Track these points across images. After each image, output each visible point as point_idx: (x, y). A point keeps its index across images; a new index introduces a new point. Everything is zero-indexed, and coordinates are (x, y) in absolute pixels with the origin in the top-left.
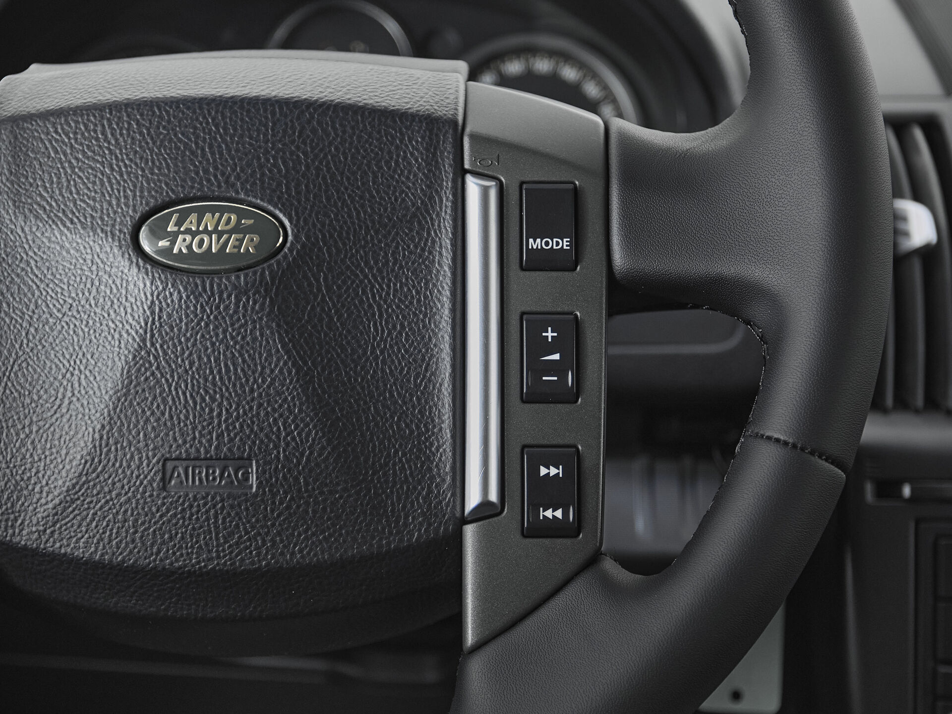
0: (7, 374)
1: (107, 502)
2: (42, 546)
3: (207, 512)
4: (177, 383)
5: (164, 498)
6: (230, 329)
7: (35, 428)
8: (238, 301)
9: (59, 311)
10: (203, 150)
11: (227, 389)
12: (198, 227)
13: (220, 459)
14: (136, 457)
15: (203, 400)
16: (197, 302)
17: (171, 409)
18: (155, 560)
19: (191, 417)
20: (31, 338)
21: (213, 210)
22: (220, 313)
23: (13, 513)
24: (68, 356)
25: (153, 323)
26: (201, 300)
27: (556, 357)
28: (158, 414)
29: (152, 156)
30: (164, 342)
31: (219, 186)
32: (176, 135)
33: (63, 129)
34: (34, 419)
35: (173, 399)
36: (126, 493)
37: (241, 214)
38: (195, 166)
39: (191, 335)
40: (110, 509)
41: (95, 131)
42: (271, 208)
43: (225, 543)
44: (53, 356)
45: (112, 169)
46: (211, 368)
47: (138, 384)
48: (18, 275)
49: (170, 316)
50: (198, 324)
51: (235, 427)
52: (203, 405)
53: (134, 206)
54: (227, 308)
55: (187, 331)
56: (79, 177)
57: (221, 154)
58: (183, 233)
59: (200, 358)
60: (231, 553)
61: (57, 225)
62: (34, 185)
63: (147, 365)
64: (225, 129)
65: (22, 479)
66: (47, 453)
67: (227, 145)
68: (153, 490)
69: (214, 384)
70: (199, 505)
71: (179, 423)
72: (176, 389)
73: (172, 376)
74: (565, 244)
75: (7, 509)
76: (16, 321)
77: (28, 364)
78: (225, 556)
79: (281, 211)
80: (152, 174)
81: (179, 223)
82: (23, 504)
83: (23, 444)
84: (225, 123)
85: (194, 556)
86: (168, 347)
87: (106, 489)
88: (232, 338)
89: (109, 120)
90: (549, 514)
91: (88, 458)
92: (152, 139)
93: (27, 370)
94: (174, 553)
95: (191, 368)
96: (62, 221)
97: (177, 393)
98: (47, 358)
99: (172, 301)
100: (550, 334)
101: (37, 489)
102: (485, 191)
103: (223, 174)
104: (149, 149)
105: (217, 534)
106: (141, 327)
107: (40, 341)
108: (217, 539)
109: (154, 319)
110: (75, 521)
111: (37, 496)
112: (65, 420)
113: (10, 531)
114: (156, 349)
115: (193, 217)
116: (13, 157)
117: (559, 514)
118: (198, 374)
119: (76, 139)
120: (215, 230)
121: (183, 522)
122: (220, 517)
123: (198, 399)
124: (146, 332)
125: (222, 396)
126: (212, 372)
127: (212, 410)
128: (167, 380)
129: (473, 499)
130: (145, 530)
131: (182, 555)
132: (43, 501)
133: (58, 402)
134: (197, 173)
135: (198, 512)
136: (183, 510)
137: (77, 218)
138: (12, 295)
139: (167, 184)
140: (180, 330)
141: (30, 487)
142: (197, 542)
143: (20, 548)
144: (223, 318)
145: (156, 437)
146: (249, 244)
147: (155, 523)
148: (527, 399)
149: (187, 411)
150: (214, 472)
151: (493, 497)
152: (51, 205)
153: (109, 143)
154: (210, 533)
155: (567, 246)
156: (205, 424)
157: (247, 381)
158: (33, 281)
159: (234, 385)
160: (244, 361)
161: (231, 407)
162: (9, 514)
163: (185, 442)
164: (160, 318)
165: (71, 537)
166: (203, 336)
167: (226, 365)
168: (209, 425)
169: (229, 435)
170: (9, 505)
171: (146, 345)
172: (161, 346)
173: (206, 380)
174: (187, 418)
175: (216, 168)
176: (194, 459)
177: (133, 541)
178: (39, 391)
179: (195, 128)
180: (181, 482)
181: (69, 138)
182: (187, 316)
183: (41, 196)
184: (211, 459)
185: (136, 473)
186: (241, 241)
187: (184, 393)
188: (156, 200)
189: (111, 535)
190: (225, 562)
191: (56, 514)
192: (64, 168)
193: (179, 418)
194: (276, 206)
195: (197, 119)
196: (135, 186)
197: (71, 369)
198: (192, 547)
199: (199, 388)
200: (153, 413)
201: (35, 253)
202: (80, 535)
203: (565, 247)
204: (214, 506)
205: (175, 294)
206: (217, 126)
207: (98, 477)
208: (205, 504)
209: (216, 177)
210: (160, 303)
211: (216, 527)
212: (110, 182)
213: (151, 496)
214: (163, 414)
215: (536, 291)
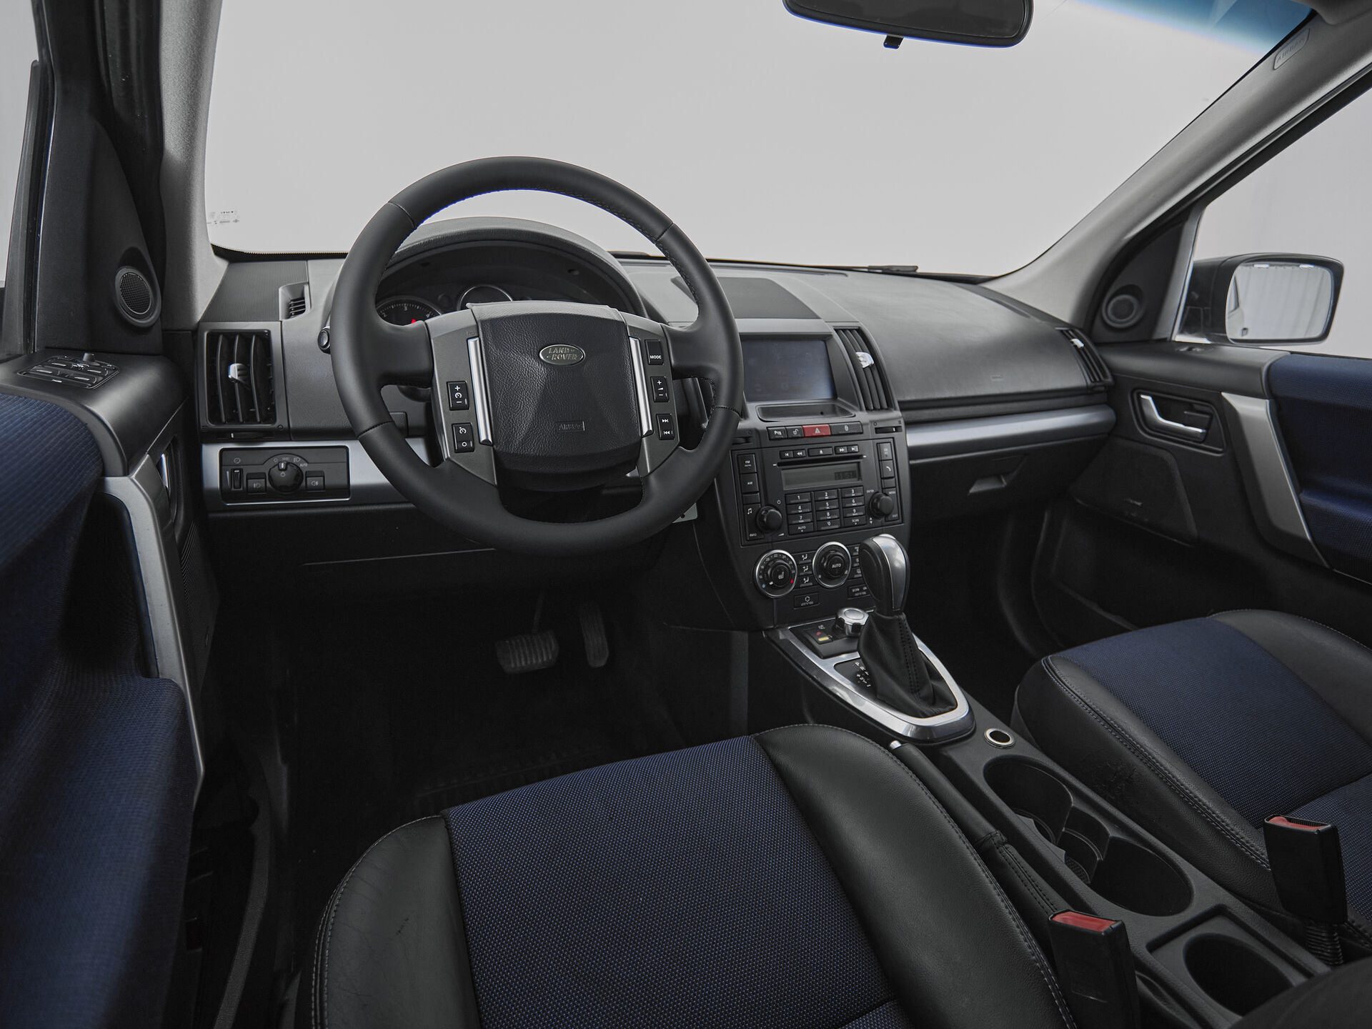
1: (539, 436)
3: (571, 437)
5: (558, 434)
7: (512, 416)
9: (516, 378)
10: (554, 329)
12: (558, 352)
13: (573, 421)
14: (548, 422)
18: (556, 454)
19: (563, 409)
20: (507, 387)
21: (561, 347)
22: (568, 378)
24: (521, 392)
26: (562, 374)
27: (662, 389)
29: (538, 330)
31: (561, 340)
33: (507, 323)
34: (512, 413)
36: (545, 433)
37: (570, 348)
38: (553, 333)
39: (560, 385)
40: (540, 438)
41: (519, 324)
42: (578, 347)
43: (577, 447)
45: (527, 335)
47: (546, 400)
48: (500, 368)
49: (554, 377)
53: (537, 346)
54: (570, 376)
56: (516, 337)
58: (555, 353)
59: (563, 391)
61: (512, 351)
62: (501, 339)
63: (548, 394)
68: (554, 432)
70: (568, 436)
74: (660, 357)
76: (502, 382)
77: (508, 395)
79: (581, 348)
81: (552, 351)
83: (509, 421)
84: (559, 321)
85: (568, 451)
86: (554, 388)
87: (538, 432)
89: (522, 320)
90: (666, 433)
91: (531, 423)
94: (562, 451)
97: (558, 402)
98: (514, 393)
100: (659, 383)
102: (636, 342)
103: (562, 336)
105: (575, 444)
106: (544, 382)
107: (511, 388)
108: (575, 446)
109: (547, 381)
110: (529, 444)
112: (522, 412)
113: (508, 449)
114: (550, 389)
115: (556, 349)
117: (669, 433)
119: (513, 325)
120: (563, 353)
121: (564, 442)
122: (575, 439)
128: (555, 398)
129: (645, 430)
130: (553, 444)
131: (564, 451)
132: (518, 438)
133: (519, 407)
134: (553, 336)
135: (568, 438)
136: (564, 437)
137: (519, 350)
138: (499, 374)
139: (545, 339)
140: (557, 383)
142: (568, 447)
143: (511, 454)
145: (553, 415)
146: (575, 357)
147: (555, 442)
148: (656, 401)
149: (562, 407)
150: (572, 425)
151: (651, 429)
152: (508, 346)
153: (524, 327)
154: (572, 444)
158: (506, 369)
162: (507, 443)
163: (562, 417)
165: (528, 449)
166: (564, 385)
170: (507, 440)
175: (559, 334)
176: (565, 422)
177: (549, 448)
178: (512, 404)
180: (563, 429)
181: (510, 325)
182: (557, 379)
184: (571, 421)
185: (548, 427)
186: (572, 356)
188: (543, 344)
189: (541, 447)
190: (577, 453)
191: (522, 442)
192: (511, 335)
193: (560, 409)
195: (550, 320)
196: (535, 340)
197: (523, 396)
198: (567, 449)
201: (505, 360)
202: (531, 448)
204: (573, 435)
205: (553, 373)
206: (557, 322)
207: (536, 428)
208: (570, 435)
209: (560, 337)
210: (550, 375)
211: (574, 442)
212: (526, 338)
214: (555, 408)
215: (656, 371)
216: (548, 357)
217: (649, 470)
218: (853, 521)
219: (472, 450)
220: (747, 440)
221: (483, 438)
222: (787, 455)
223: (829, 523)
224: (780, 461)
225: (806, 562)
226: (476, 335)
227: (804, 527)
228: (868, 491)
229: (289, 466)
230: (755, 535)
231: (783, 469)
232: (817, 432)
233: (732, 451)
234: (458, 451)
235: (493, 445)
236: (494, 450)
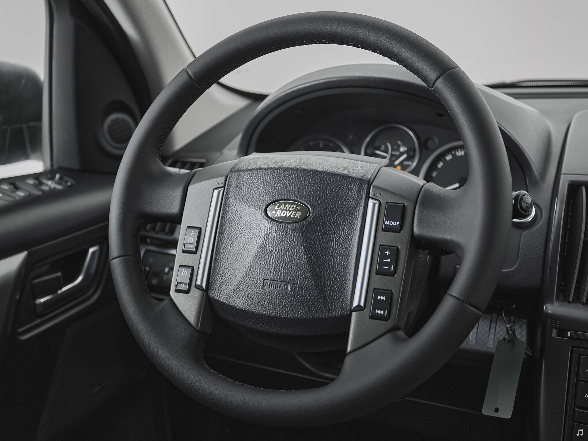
0: (225, 248)
1: (246, 291)
2: (226, 302)
3: (274, 297)
4: (271, 256)
5: (262, 291)
6: (289, 241)
7: (230, 266)
8: (292, 232)
9: (242, 230)
10: (290, 184)
11: (285, 260)
12: (284, 208)
13: (280, 281)
14: (256, 278)
15: (278, 262)
16: (280, 232)
17: (268, 264)
18: (257, 311)
19: (274, 267)
20: (233, 238)
21: (289, 203)
22: (286, 235)
23: (220, 291)
24: (242, 245)
25: (267, 237)
26: (281, 231)
27: (389, 260)
28: (264, 265)
29: (275, 185)
30: (269, 243)
31: (292, 196)
32: (283, 179)
33: (252, 175)
34: (230, 263)
35: (269, 261)
36: (252, 289)
37: (297, 205)
38: (287, 189)
39: (277, 242)
40: (247, 293)
41: (260, 177)
42: (306, 204)
43: (278, 308)
44: (238, 244)
45: (263, 188)
46: (281, 252)
47: (260, 255)
48: (232, 219)
49: (272, 235)
50: (280, 238)
51: (286, 272)
52: (278, 264)
53: (267, 200)
54: (289, 234)
55: (276, 240)
56: (254, 190)
57: (295, 186)
58: (279, 210)
59: (279, 249)
60: (280, 311)
61: (245, 204)
62: (241, 192)
63: (263, 250)
64: (297, 178)
65: (224, 281)
66: (232, 274)
67: (297, 184)
68: (260, 288)
69: (282, 258)
70: (272, 295)
71: (270, 268)
72: (270, 258)
73: (270, 254)
74: (397, 224)
75: (218, 289)
76: (230, 232)
77: (231, 246)
78: (278, 312)
79: (309, 205)
80: (274, 191)
81: (279, 207)
82: (223, 288)
83: (226, 270)
84: (298, 177)
85: (269, 311)
86: (270, 245)
87: (247, 287)
88: (289, 244)
89: (265, 173)
90: (379, 312)
91: (243, 276)
92: (276, 180)
93: (230, 248)
94: (263, 309)
95: (276, 252)
96: (246, 203)
97: (271, 259)
98: (236, 244)
99: (273, 230)
100: (388, 253)
101: (228, 284)
102: (374, 204)
103: (294, 192)
104: (274, 183)
105: (276, 305)
106: (263, 238)
107: (235, 239)
108: (276, 306)
109: (267, 235)
110: (236, 295)
111: (227, 286)
112: (238, 264)
113: (218, 296)
114: (266, 245)
115: (283, 205)
116: (237, 182)
117: (382, 312)
118: (278, 254)
119: (255, 179)
120: (289, 210)
121: (267, 300)
122: (278, 299)
123: (276, 262)
124: (264, 239)
125: (283, 261)
126: (281, 254)
127: (280, 266)
128: (268, 255)
129: (355, 304)
130: (256, 301)
131: (265, 310)
132: (229, 288)
133: (237, 258)
134: (287, 192)
135: (272, 297)
136: (267, 296)
137: (251, 202)
138: (230, 224)
139: (277, 194)
140: (274, 240)
141: (226, 284)
142: (270, 306)
143: (220, 302)
144: (287, 237)
145: (263, 272)
146: (298, 215)
147: (259, 299)
148: (377, 273)
149: (273, 265)
150: (278, 285)
151: (362, 304)
152: (244, 198)
153: (264, 180)
154: (274, 304)
155: (398, 224)
156: (277, 270)
157: (292, 257)
158: (236, 221)
159: (288, 259)
160: (291, 251)
161: (286, 265)
162: (219, 291)
163: (271, 275)
164: (269, 235)
165: (235, 300)
166: (280, 242)
167: (286, 252)
168: (279, 270)
169: (284, 274)
170: (219, 288)
171: (264, 243)
172: (268, 244)
173: (280, 256)
174: (272, 267)
175: (293, 191)
176: (273, 280)
177: (252, 304)
178: (232, 254)
179: (289, 178)
180: (268, 287)
181: (253, 178)
182: (277, 235)
183: (242, 195)
184: (277, 281)
185: (256, 282)
186: (296, 214)
187: (273, 259)
188: (274, 199)
189: (246, 301)
190: (278, 314)
191: (232, 293)
192: (250, 187)
193: (270, 267)
194: (308, 204)
195: (290, 175)
196: (268, 194)
197: (242, 248)
198: (268, 308)
199: (277, 258)
200: (263, 265)
201: (238, 212)
202: (237, 300)
203: (397, 225)
204: (277, 296)
205: (274, 228)
206: (295, 178)
207: (245, 282)
208: (274, 295)
209: (292, 193)
210: (270, 231)
211: (276, 303)
212: (262, 192)
213: (259, 290)
214: (266, 265)
215: (386, 238)
216: (273, 212)
217: (349, 350)
219: (187, 292)
226: (222, 185)
233: (572, 347)
234: (177, 291)
235: (206, 291)
236: (208, 295)
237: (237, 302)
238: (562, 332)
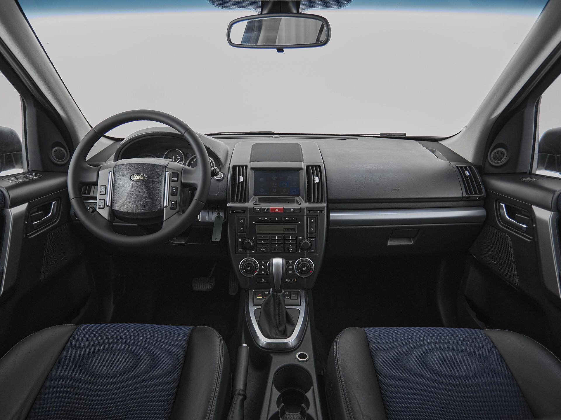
0: (116, 192)
2: (119, 210)
5: (132, 205)
8: (141, 184)
9: (122, 185)
14: (129, 201)
16: (136, 184)
18: (131, 212)
19: (135, 196)
21: (139, 175)
22: (139, 186)
24: (123, 190)
27: (174, 191)
28: (132, 196)
31: (140, 172)
33: (124, 166)
34: (119, 197)
35: (133, 194)
36: (128, 204)
37: (142, 175)
38: (137, 170)
39: (136, 188)
40: (126, 206)
41: (127, 166)
43: (138, 210)
45: (128, 170)
47: (130, 193)
48: (118, 181)
49: (133, 186)
51: (140, 198)
52: (137, 195)
53: (131, 174)
56: (125, 171)
58: (135, 177)
59: (137, 190)
62: (120, 172)
63: (131, 191)
65: (117, 203)
67: (141, 168)
69: (138, 193)
74: (176, 179)
76: (118, 186)
77: (119, 191)
85: (135, 211)
88: (140, 188)
90: (173, 207)
91: (124, 201)
94: (133, 211)
96: (123, 176)
100: (174, 188)
102: (168, 173)
104: (133, 168)
106: (130, 187)
110: (123, 207)
112: (122, 197)
113: (116, 209)
114: (132, 189)
115: (137, 176)
117: (174, 207)
118: (136, 192)
120: (139, 177)
121: (134, 208)
122: (138, 207)
128: (133, 192)
129: (165, 205)
132: (119, 205)
133: (121, 195)
135: (136, 206)
136: (134, 206)
137: (125, 175)
138: (117, 183)
139: (134, 172)
145: (131, 198)
146: (142, 178)
147: (131, 208)
148: (171, 195)
151: (167, 205)
152: (122, 174)
153: (128, 168)
157: (141, 193)
160: (141, 191)
161: (140, 195)
162: (116, 207)
163: (134, 199)
167: (139, 191)
168: (137, 197)
175: (139, 170)
176: (135, 201)
177: (129, 209)
179: (138, 166)
180: (134, 203)
182: (135, 186)
184: (137, 201)
187: (135, 194)
189: (126, 209)
190: (138, 212)
191: (121, 207)
192: (123, 170)
194: (146, 175)
196: (131, 172)
201: (120, 179)
205: (134, 183)
206: (140, 166)
207: (125, 203)
212: (128, 172)
215: (173, 184)
216: (133, 178)
217: (164, 220)
218: (289, 250)
219: (104, 208)
220: (244, 211)
221: (108, 204)
222: (260, 219)
223: (277, 249)
224: (257, 221)
225: (264, 264)
226: (113, 171)
227: (264, 250)
228: (299, 238)
229: (91, 208)
230: (241, 250)
231: (257, 225)
232: (277, 210)
233: (236, 215)
234: (99, 208)
235: (111, 207)
236: (111, 209)
237: (123, 210)
238: (233, 211)
